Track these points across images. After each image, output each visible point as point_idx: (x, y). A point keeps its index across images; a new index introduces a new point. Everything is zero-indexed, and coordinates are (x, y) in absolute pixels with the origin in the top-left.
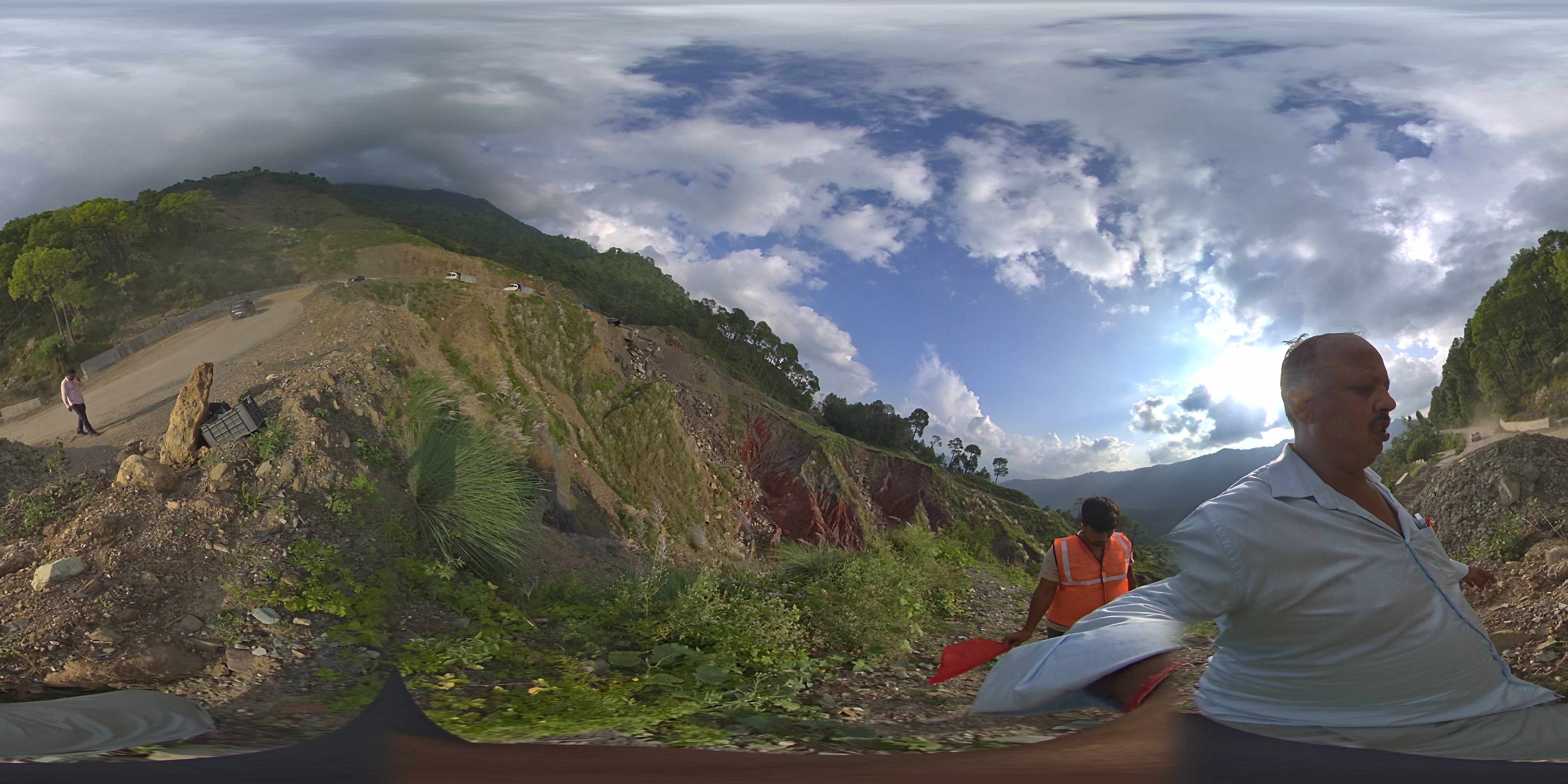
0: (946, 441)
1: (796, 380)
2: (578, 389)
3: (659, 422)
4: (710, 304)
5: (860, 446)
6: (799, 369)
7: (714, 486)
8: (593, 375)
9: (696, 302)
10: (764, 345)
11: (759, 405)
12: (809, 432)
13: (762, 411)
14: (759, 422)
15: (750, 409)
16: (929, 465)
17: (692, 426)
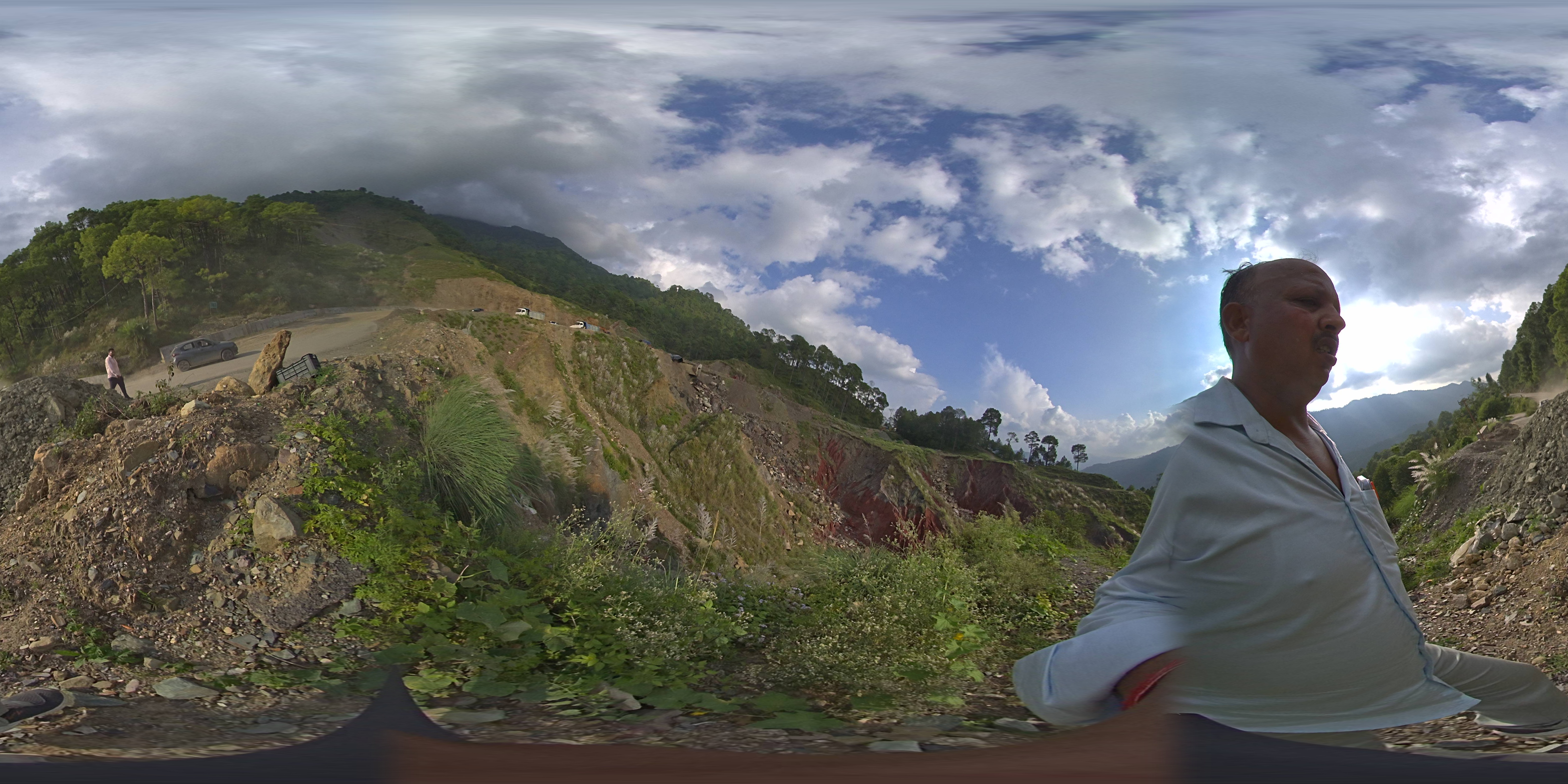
0: (1021, 436)
1: (864, 399)
2: (643, 425)
3: (727, 454)
4: (770, 334)
5: (937, 455)
6: (865, 388)
7: (791, 513)
8: (658, 410)
9: (756, 333)
10: (827, 368)
11: (829, 427)
12: (883, 448)
13: (833, 434)
14: (832, 444)
15: (821, 433)
16: (1010, 462)
17: (763, 455)
